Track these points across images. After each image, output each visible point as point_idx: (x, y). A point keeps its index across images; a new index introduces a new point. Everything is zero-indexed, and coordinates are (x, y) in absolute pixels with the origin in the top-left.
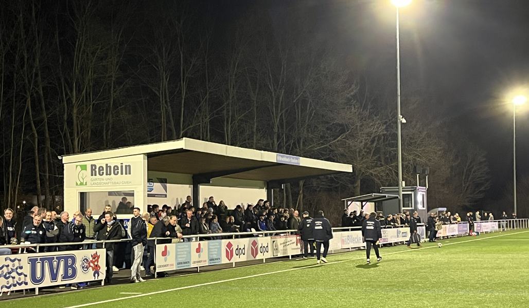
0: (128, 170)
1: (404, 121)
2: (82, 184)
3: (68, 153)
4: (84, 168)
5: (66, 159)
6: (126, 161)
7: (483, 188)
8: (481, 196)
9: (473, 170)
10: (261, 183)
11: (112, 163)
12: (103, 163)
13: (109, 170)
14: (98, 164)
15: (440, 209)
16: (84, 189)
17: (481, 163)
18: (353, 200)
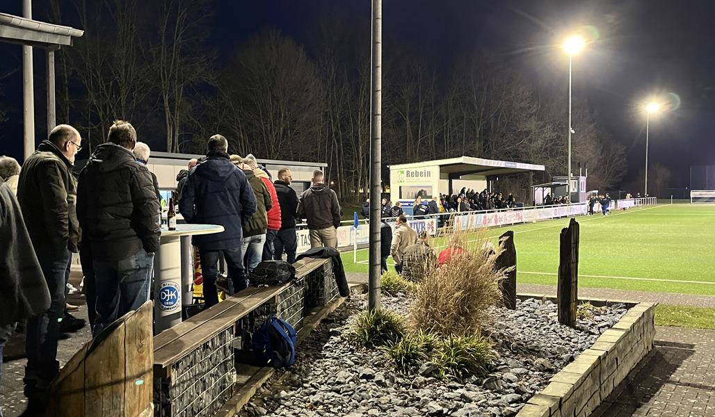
0: (429, 174)
1: (573, 132)
2: (401, 182)
3: (394, 164)
4: (403, 172)
5: (392, 167)
6: (428, 169)
7: (621, 174)
8: (620, 180)
9: (614, 161)
10: (484, 177)
11: (419, 170)
12: (414, 170)
13: (417, 174)
14: (411, 170)
15: (594, 191)
16: (401, 184)
17: (621, 155)
18: (539, 187)
